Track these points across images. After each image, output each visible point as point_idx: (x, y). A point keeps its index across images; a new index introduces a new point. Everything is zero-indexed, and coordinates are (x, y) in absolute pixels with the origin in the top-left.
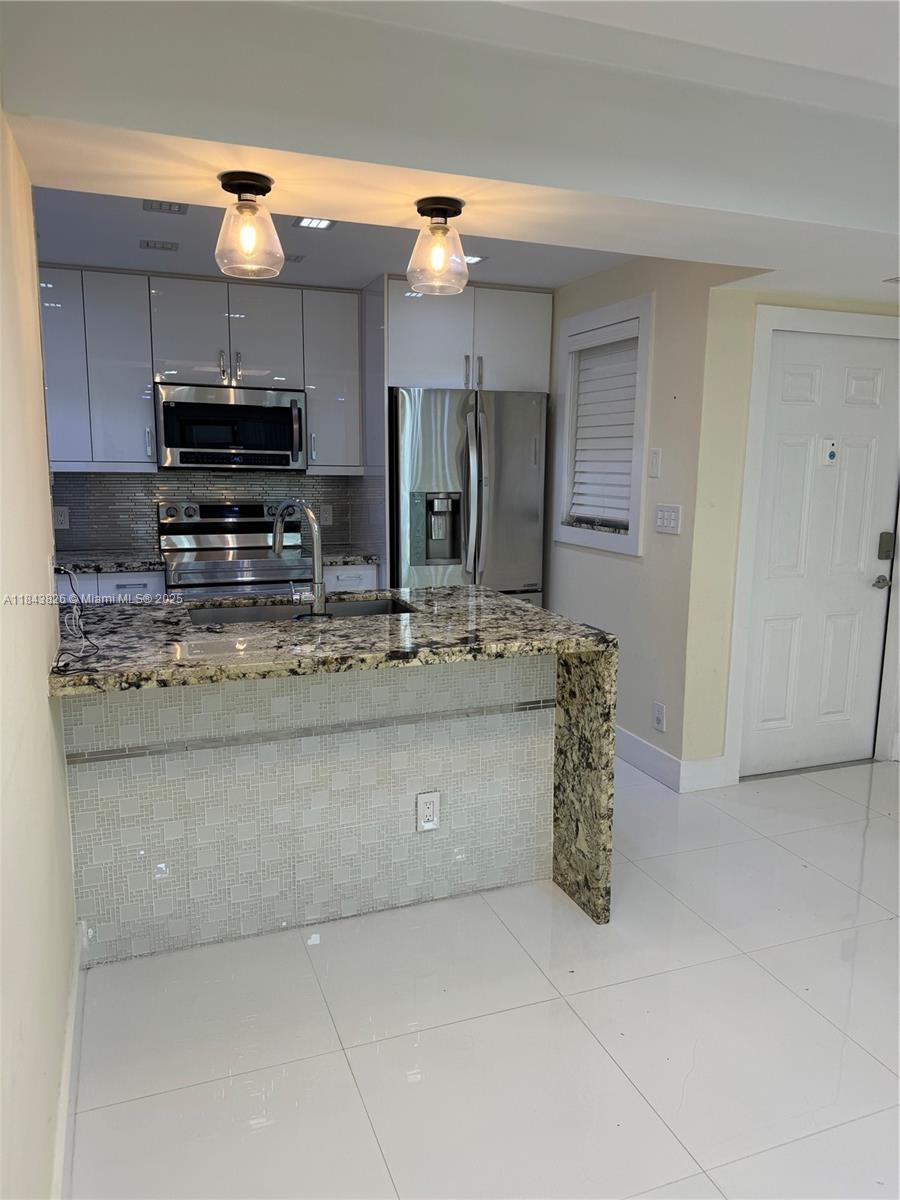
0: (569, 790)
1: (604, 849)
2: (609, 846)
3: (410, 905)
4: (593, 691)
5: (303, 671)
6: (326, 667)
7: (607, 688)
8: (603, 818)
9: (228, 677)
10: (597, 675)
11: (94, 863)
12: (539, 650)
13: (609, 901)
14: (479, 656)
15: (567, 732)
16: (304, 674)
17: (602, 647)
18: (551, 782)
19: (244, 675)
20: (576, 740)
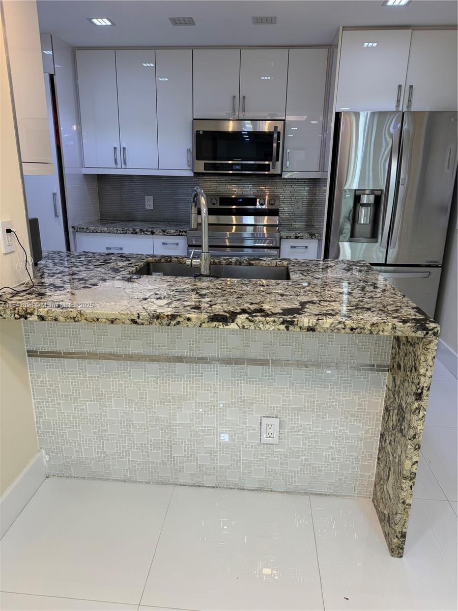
0: (388, 442)
1: (404, 503)
2: (408, 502)
3: (254, 490)
4: (411, 371)
5: (141, 322)
6: (159, 321)
7: (422, 371)
8: (405, 478)
9: (86, 319)
10: (416, 358)
11: (47, 418)
12: (352, 329)
13: (403, 543)
14: (291, 328)
15: (392, 396)
16: (142, 324)
17: (420, 334)
18: (379, 429)
19: (98, 319)
20: (396, 405)
